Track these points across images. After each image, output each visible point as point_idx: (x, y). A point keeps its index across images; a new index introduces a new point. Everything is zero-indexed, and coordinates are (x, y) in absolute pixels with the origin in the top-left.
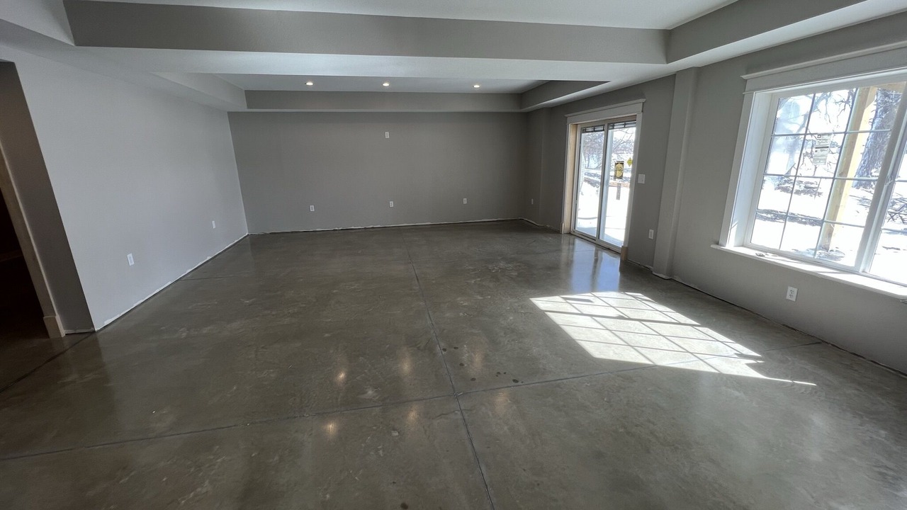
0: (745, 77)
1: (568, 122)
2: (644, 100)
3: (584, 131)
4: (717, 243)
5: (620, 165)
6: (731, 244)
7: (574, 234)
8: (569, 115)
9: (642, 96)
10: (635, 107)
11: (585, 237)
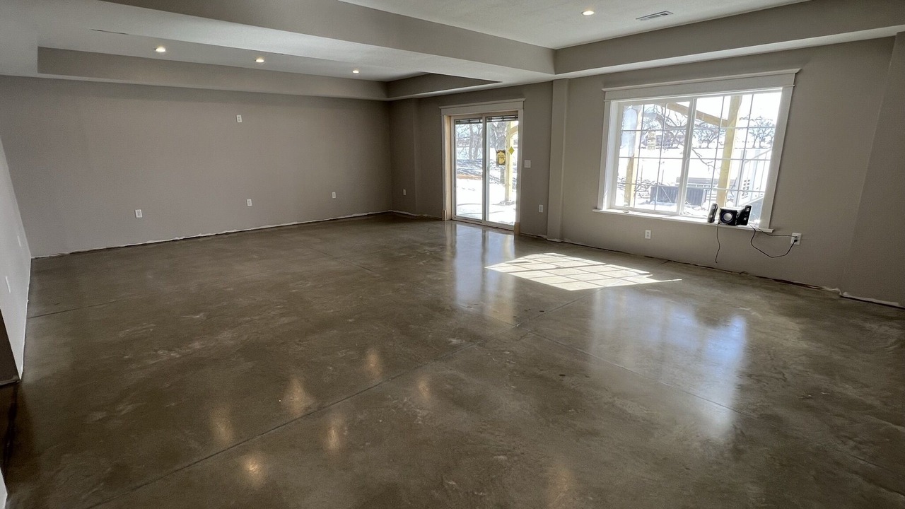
0: (604, 90)
1: (442, 113)
2: (524, 99)
3: (458, 122)
4: (596, 208)
5: (501, 154)
6: (605, 208)
7: (455, 220)
8: (443, 107)
9: (521, 96)
10: (517, 104)
11: (468, 221)
